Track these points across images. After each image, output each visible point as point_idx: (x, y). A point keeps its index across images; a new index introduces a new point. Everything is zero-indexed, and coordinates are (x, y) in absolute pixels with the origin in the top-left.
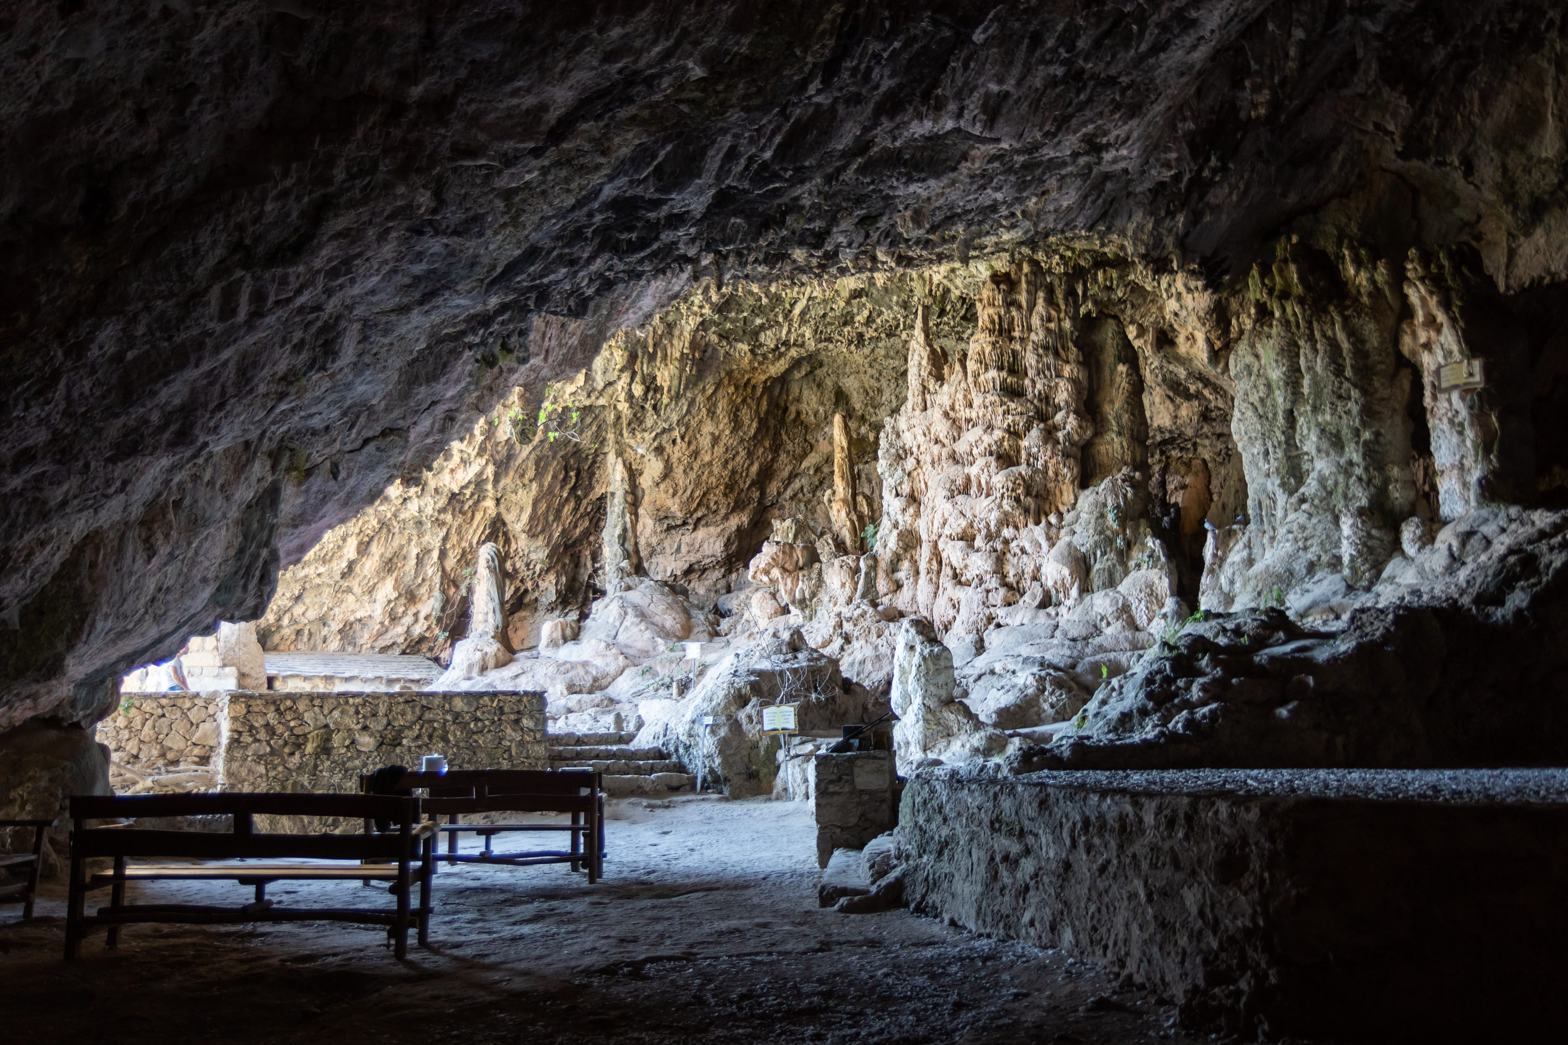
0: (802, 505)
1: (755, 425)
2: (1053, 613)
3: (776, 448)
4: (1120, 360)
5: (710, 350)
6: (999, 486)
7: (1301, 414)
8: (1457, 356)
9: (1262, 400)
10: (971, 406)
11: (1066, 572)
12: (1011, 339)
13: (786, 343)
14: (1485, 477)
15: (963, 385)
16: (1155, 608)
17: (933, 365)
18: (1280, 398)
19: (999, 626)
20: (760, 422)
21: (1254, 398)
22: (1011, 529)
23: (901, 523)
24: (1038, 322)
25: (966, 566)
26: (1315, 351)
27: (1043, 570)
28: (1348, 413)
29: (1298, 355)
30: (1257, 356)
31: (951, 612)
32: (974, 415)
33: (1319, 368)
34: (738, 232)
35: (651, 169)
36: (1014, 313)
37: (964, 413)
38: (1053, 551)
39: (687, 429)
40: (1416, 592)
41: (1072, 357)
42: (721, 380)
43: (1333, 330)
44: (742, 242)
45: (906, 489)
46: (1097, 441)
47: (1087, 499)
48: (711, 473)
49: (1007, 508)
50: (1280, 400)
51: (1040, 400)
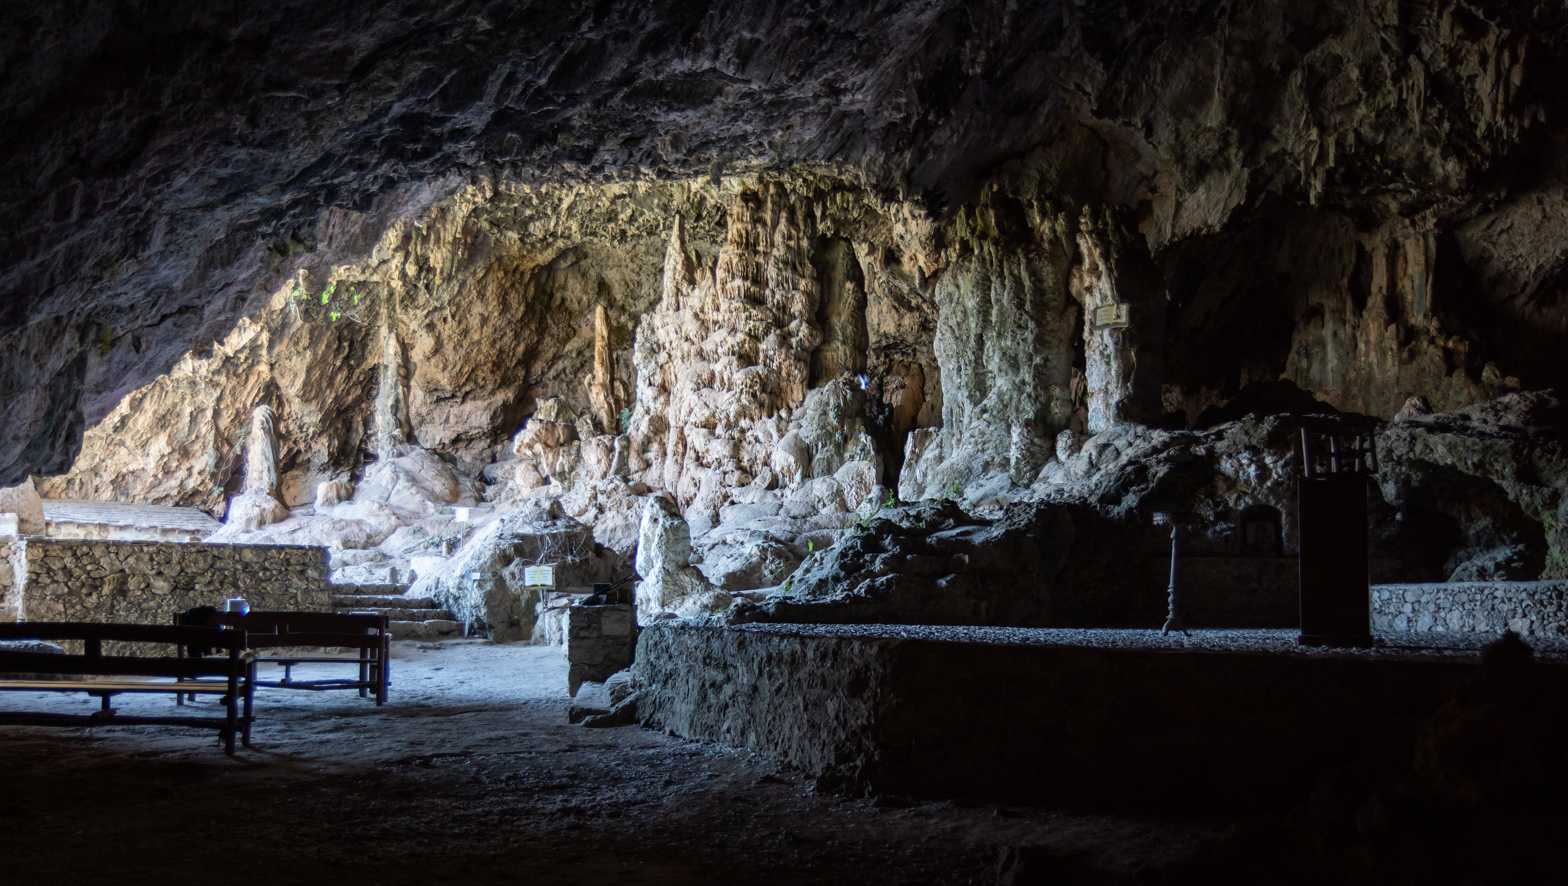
0: (564, 385)
1: (522, 308)
2: (779, 494)
3: (542, 331)
4: (848, 278)
5: (481, 236)
6: (739, 382)
7: (988, 339)
8: (1110, 300)
9: (959, 324)
10: (718, 309)
11: (792, 460)
12: (756, 252)
13: (553, 235)
14: (1121, 401)
15: (712, 290)
16: (863, 493)
17: (687, 270)
18: (973, 323)
19: (733, 503)
20: (528, 306)
21: (953, 322)
22: (747, 420)
23: (652, 409)
24: (780, 239)
25: (707, 451)
26: (1004, 286)
27: (773, 457)
28: (1024, 340)
29: (989, 288)
30: (958, 287)
31: (693, 490)
32: (720, 318)
33: (1005, 301)
34: (514, 145)
35: (437, 90)
36: (760, 230)
37: (712, 316)
38: (782, 441)
39: (458, 308)
40: (1060, 491)
41: (807, 273)
42: (491, 265)
43: (1019, 269)
44: (517, 154)
45: (658, 379)
46: (824, 348)
47: (813, 398)
48: (479, 351)
49: (744, 402)
50: (973, 325)
51: (778, 309)
